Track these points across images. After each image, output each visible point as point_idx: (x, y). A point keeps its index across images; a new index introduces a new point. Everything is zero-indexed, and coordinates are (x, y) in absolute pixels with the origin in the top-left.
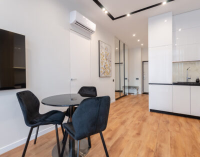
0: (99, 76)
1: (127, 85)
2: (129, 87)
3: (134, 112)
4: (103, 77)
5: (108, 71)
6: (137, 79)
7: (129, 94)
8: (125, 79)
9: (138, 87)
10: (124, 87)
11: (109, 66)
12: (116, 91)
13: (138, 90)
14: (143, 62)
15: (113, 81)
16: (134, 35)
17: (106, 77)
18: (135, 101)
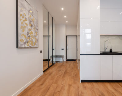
0: (17, 47)
1: (54, 54)
2: (56, 56)
3: (67, 88)
4: (25, 48)
5: (34, 40)
6: (63, 49)
7: (56, 62)
8: (53, 49)
9: (63, 56)
10: (52, 56)
11: (34, 34)
12: (44, 60)
13: (63, 58)
14: (67, 36)
15: (41, 52)
16: (62, 9)
17: (31, 48)
18: (63, 70)
